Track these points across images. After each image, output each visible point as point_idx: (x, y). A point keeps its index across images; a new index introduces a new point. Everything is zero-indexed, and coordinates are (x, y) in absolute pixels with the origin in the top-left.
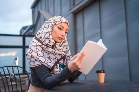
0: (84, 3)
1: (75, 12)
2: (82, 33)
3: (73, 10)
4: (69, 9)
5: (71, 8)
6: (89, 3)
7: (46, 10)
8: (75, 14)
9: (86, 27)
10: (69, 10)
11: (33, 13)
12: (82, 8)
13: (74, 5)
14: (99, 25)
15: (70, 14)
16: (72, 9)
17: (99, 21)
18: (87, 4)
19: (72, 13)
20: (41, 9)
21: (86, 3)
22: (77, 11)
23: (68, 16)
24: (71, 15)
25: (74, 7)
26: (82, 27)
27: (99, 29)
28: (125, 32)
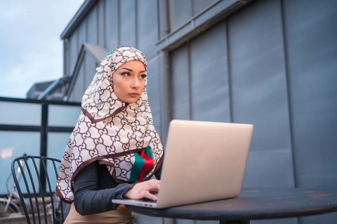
0: (192, 27)
1: (172, 48)
2: (186, 97)
3: (166, 44)
4: (157, 42)
5: (162, 39)
6: (203, 29)
7: (98, 43)
8: (171, 53)
9: (195, 82)
10: (157, 44)
11: (66, 49)
12: (187, 39)
13: (169, 31)
14: (226, 77)
15: (158, 53)
16: (164, 40)
17: (226, 69)
18: (198, 31)
19: (164, 50)
20: (87, 41)
21: (196, 29)
22: (176, 46)
23: (153, 57)
24: (162, 54)
25: (169, 37)
26: (187, 82)
27: (226, 88)
28: (285, 93)
